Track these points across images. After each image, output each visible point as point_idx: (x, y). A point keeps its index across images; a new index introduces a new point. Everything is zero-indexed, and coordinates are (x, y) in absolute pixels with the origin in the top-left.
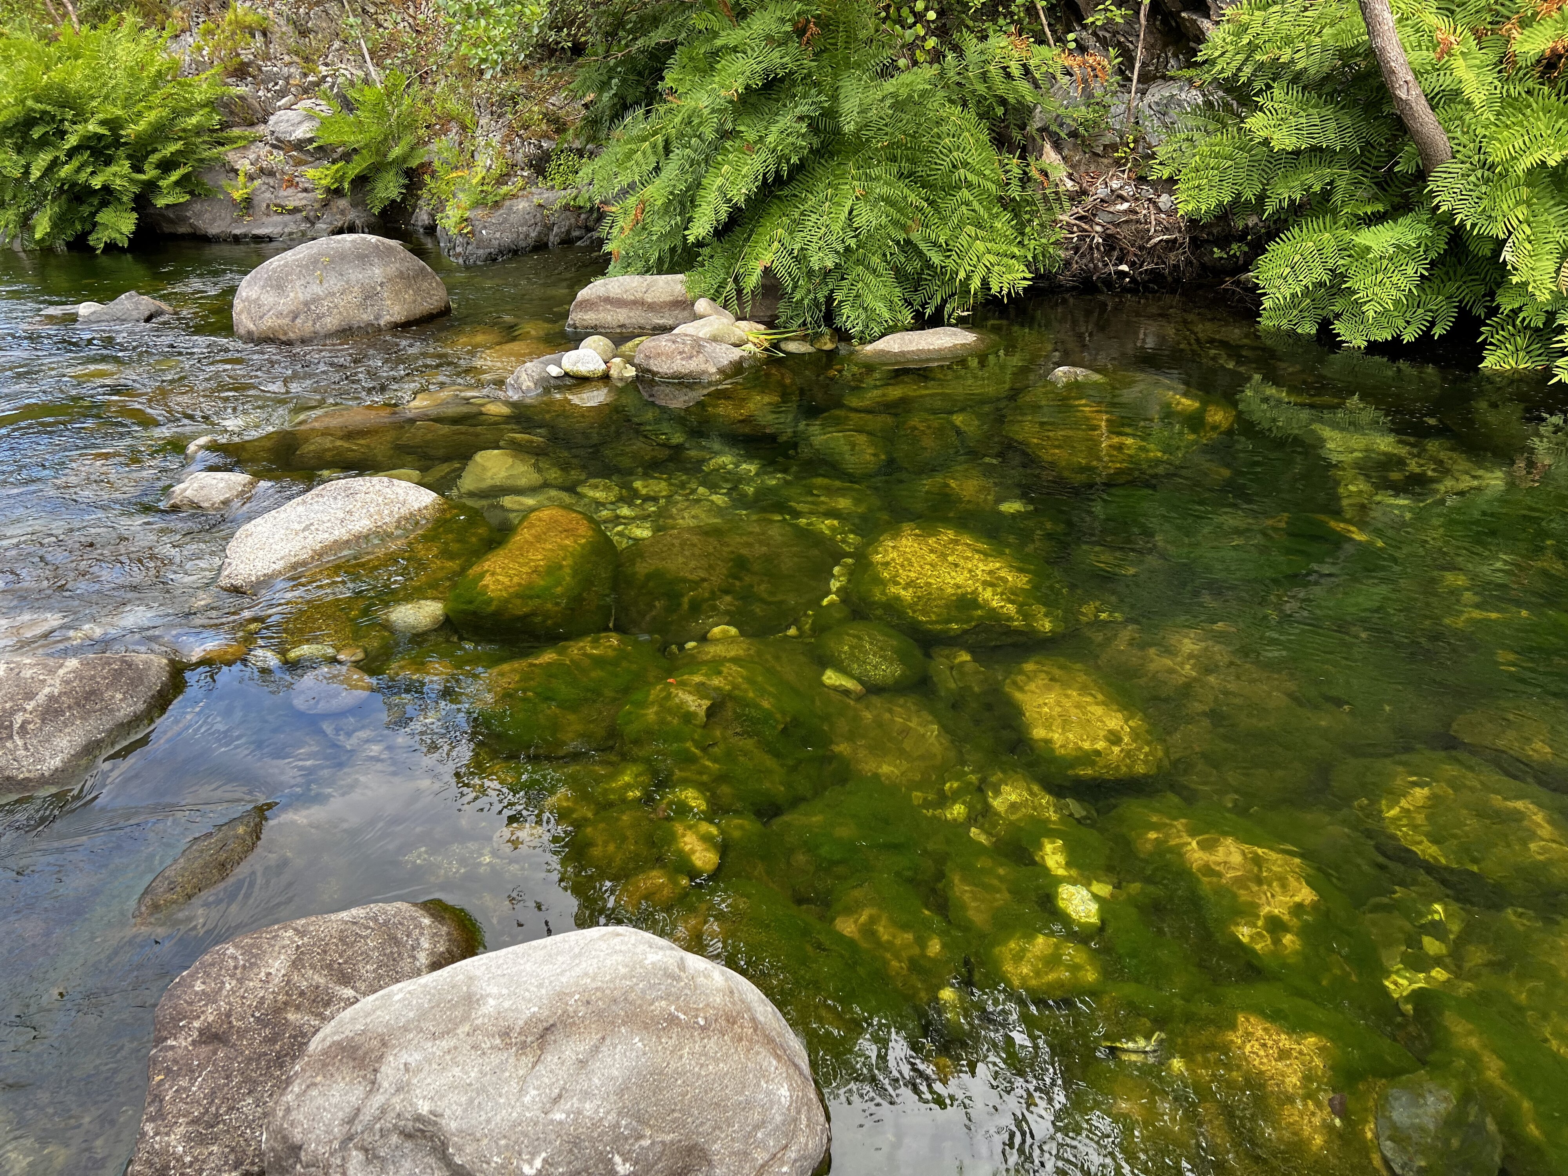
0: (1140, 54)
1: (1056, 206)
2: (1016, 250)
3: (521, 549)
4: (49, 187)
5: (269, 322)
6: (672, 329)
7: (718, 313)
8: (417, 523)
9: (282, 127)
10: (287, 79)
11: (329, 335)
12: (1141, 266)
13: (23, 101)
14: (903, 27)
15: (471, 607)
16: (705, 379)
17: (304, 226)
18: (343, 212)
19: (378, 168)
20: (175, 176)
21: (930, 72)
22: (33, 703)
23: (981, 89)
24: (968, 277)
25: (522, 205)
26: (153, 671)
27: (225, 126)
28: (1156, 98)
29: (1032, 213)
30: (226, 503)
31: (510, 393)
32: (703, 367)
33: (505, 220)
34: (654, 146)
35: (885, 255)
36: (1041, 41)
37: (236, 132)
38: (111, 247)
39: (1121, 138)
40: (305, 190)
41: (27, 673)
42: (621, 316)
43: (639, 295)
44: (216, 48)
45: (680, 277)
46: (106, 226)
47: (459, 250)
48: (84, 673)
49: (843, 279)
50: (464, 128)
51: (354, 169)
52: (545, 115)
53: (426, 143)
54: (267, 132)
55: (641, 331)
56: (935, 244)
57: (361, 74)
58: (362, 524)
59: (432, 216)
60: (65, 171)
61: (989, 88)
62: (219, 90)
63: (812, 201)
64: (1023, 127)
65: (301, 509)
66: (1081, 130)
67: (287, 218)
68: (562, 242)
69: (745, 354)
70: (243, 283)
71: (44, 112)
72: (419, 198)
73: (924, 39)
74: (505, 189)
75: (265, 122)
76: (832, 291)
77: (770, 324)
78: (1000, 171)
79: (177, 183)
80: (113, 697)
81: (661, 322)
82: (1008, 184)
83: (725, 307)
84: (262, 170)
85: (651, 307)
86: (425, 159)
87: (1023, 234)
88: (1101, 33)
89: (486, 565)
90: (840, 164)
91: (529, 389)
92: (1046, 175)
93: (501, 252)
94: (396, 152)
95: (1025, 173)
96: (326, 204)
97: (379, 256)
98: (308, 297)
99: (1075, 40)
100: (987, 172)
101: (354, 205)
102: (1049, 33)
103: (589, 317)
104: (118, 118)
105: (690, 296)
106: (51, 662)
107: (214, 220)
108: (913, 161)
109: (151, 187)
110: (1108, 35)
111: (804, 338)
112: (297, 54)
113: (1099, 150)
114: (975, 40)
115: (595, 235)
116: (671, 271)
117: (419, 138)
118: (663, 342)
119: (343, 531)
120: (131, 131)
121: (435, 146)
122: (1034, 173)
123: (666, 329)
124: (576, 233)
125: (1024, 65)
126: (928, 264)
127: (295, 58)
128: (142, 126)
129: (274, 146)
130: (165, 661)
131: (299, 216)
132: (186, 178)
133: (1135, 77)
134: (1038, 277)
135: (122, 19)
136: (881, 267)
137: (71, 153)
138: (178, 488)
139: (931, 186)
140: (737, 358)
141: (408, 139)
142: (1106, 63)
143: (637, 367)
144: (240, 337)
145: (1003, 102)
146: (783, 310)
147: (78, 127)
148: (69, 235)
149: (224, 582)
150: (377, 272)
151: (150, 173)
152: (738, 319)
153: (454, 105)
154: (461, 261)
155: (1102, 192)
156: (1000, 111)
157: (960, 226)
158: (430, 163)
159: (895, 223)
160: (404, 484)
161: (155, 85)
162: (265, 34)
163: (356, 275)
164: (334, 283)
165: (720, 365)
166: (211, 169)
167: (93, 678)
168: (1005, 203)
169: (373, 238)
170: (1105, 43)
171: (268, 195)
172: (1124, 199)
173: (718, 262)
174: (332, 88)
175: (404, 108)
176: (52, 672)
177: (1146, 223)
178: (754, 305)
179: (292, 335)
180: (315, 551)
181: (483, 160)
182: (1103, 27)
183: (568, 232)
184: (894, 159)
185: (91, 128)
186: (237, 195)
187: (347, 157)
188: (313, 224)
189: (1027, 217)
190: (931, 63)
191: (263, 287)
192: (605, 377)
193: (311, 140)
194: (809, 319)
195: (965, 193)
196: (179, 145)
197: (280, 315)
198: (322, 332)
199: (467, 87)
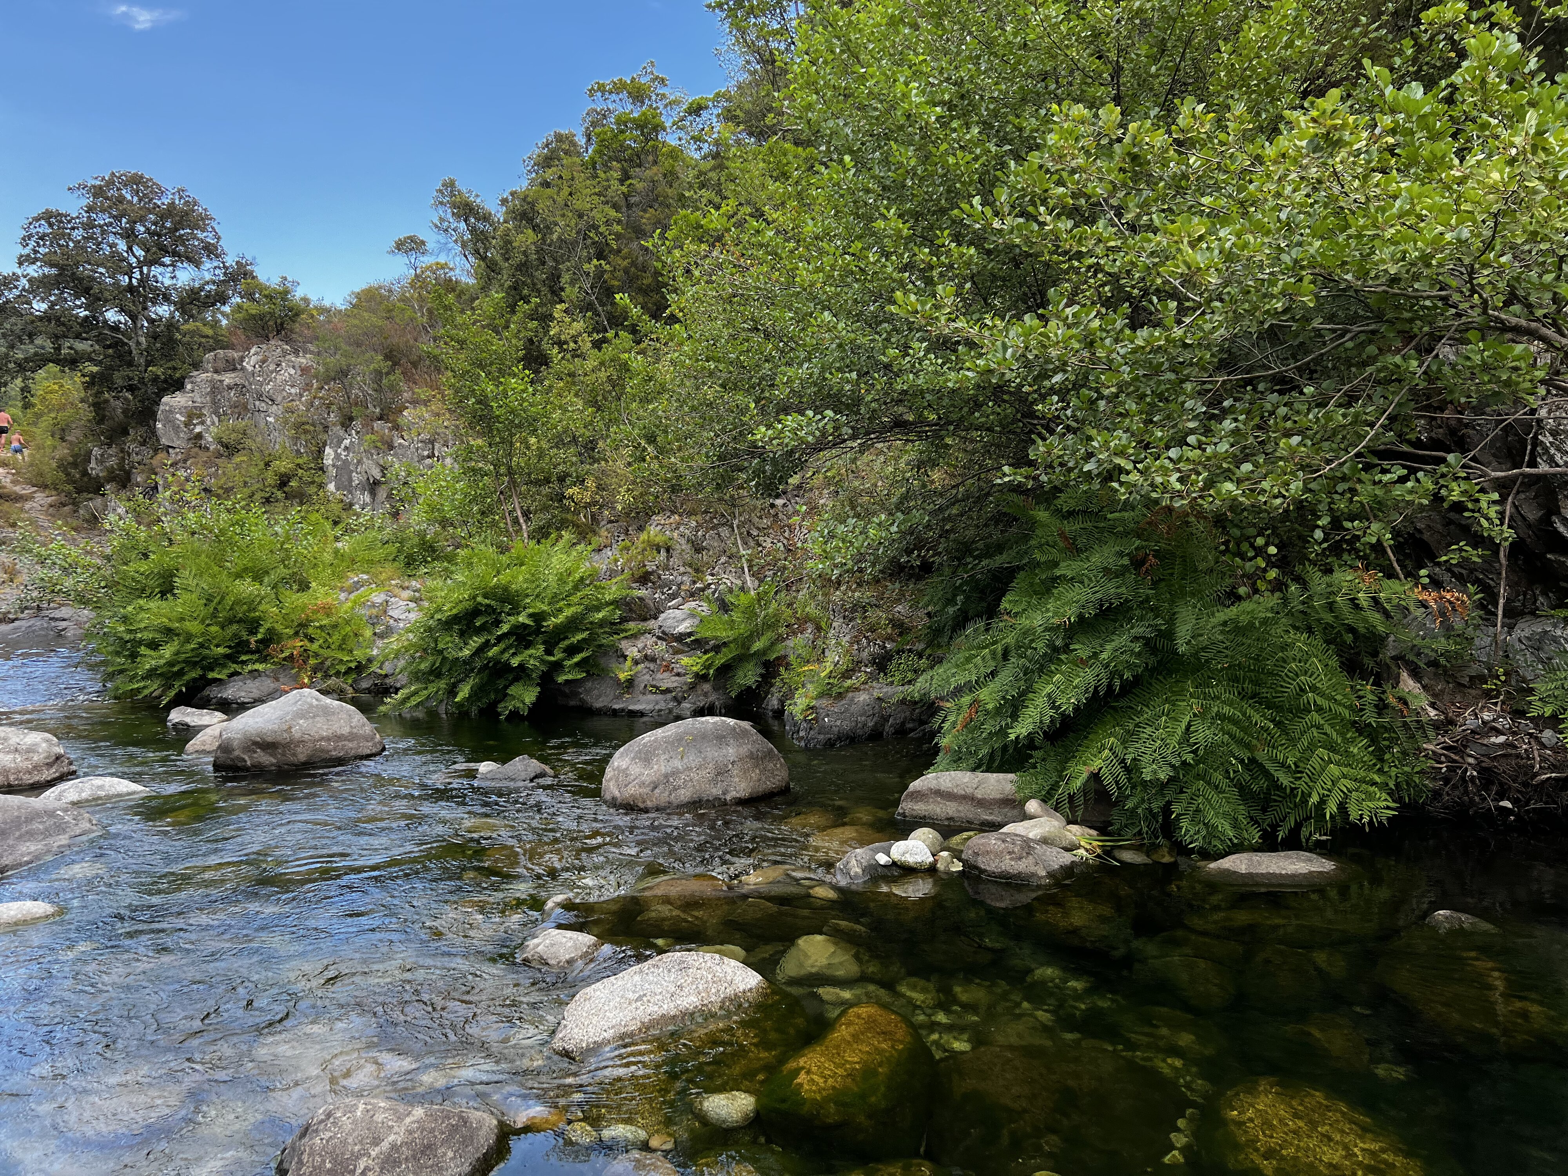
0: (1503, 592)
1: (1419, 735)
2: (1377, 778)
3: (837, 1047)
4: (478, 664)
5: (632, 790)
6: (1001, 826)
7: (1049, 815)
8: (740, 1005)
9: (669, 622)
10: (679, 586)
11: (680, 806)
12: (1527, 803)
13: (474, 598)
14: (1243, 559)
15: (784, 1106)
16: (1034, 882)
17: (671, 705)
18: (706, 695)
19: (741, 659)
20: (577, 659)
21: (1274, 600)
22: (377, 1149)
23: (1328, 618)
24: (1323, 801)
25: (863, 697)
26: (483, 1133)
27: (624, 620)
28: (1527, 633)
29: (1394, 741)
30: (570, 962)
31: (839, 877)
32: (1033, 869)
33: (846, 710)
34: (994, 653)
35: (1227, 772)
36: (1390, 575)
37: (632, 625)
38: (514, 715)
39: (1490, 670)
40: (678, 675)
41: (379, 1117)
42: (950, 809)
43: (969, 791)
44: (629, 560)
45: (1011, 776)
46: (514, 698)
47: (802, 734)
48: (427, 1125)
49: (1182, 792)
50: (819, 628)
51: (720, 660)
52: (891, 621)
53: (784, 640)
54: (656, 626)
55: (968, 826)
56: (1283, 765)
57: (739, 582)
58: (689, 1001)
59: (782, 702)
60: (493, 652)
61: (1336, 617)
62: (624, 592)
63: (1148, 714)
64: (1375, 654)
65: (637, 978)
66: (1442, 661)
67: (659, 697)
68: (896, 732)
69: (1076, 859)
70: (617, 754)
71: (488, 606)
72: (772, 685)
73: (1265, 570)
74: (849, 682)
75: (656, 618)
76: (1169, 803)
77: (1103, 830)
78: (1353, 697)
79: (577, 664)
80: (445, 1154)
81: (989, 818)
82: (1362, 710)
83: (1056, 810)
84: (646, 656)
85: (981, 803)
86: (782, 653)
87: (1382, 760)
88: (1456, 570)
89: (802, 1062)
90: (1177, 681)
91: (856, 876)
92: (1406, 703)
93: (839, 738)
94: (757, 646)
95: (1381, 699)
96: (692, 687)
97: (734, 738)
98: (669, 770)
99: (1428, 576)
100: (1338, 697)
101: (715, 689)
102: (1398, 568)
103: (920, 808)
104: (544, 612)
105: (1019, 796)
106: (401, 1108)
107: (600, 696)
108: (1257, 683)
109: (557, 666)
110: (1464, 572)
111: (1138, 848)
112: (690, 565)
113: (1466, 681)
114: (1319, 574)
115: (927, 727)
116: (1001, 769)
117: (780, 635)
118: (991, 840)
119: (672, 1005)
120: (553, 621)
121: (790, 643)
122: (1391, 700)
123: (995, 827)
124: (910, 725)
125: (1373, 598)
126: (1276, 785)
127: (689, 570)
128: (561, 619)
129: (659, 638)
130: (495, 1122)
131: (669, 696)
132: (584, 661)
133: (1500, 613)
134: (1403, 807)
135: (561, 537)
136: (1224, 783)
137: (499, 639)
138: (532, 943)
139: (1279, 708)
140: (1068, 863)
141: (769, 635)
142: (1465, 598)
143: (965, 862)
144: (605, 802)
145: (1351, 630)
146: (1117, 819)
147: (512, 618)
148: (483, 703)
149: (557, 1044)
150: (731, 752)
151: (558, 655)
152: (1069, 822)
153: (812, 609)
154: (803, 744)
155: (1471, 723)
156: (1349, 638)
157: (1312, 747)
158: (785, 657)
159: (1240, 742)
160: (733, 963)
161: (576, 588)
162: (668, 551)
163: (713, 753)
164: (693, 760)
165: (1050, 869)
166: (605, 654)
167: (432, 1131)
168: (1362, 729)
169: (731, 721)
170: (1462, 580)
171: (647, 677)
172: (1499, 732)
173: (1051, 765)
174: (714, 593)
175: (770, 611)
176: (400, 1119)
177: (1528, 758)
178: (1086, 809)
179: (649, 804)
180: (643, 1023)
181: (832, 657)
182: (1458, 565)
183: (903, 724)
184: (1236, 680)
185: (521, 619)
186: (622, 676)
187: (717, 649)
188: (679, 703)
189: (1386, 743)
190: (1272, 592)
191: (633, 759)
192: (931, 870)
193: (690, 634)
194: (1145, 829)
195: (1315, 717)
196: (585, 635)
197: (642, 784)
198: (676, 802)
199: (825, 595)
